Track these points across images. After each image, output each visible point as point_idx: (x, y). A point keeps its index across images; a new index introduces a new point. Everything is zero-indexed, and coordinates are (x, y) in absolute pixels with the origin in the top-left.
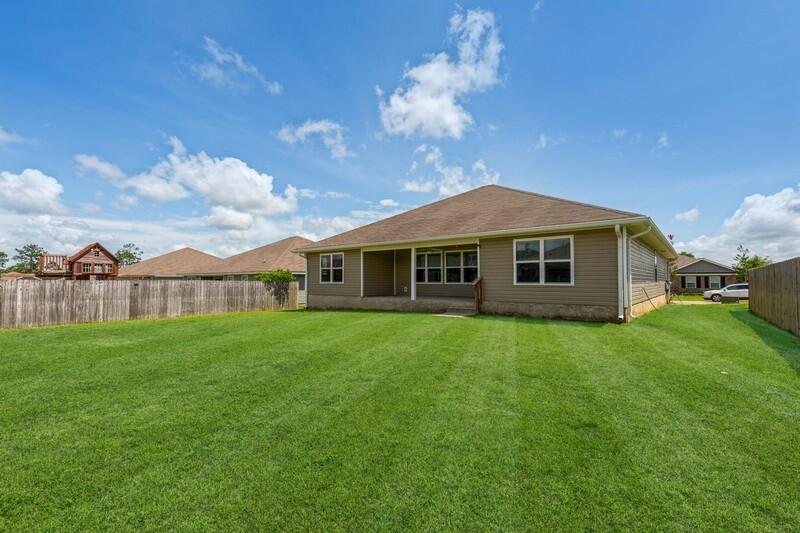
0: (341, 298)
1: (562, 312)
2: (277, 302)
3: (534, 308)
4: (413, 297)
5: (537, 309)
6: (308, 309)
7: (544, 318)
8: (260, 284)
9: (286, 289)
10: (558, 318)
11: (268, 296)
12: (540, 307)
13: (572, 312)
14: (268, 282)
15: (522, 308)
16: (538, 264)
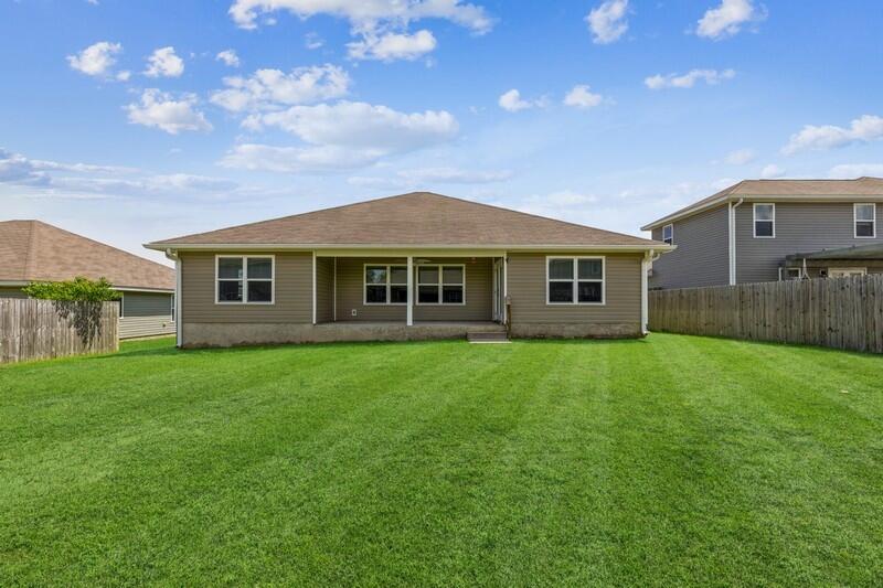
0: (270, 328)
1: (593, 331)
2: (80, 339)
3: (566, 328)
4: (410, 323)
5: (569, 330)
6: (184, 348)
7: (576, 338)
8: (46, 306)
9: (96, 317)
10: (591, 338)
11: (65, 330)
12: (572, 328)
13: (602, 331)
14: (63, 303)
15: (554, 329)
16: (571, 284)
